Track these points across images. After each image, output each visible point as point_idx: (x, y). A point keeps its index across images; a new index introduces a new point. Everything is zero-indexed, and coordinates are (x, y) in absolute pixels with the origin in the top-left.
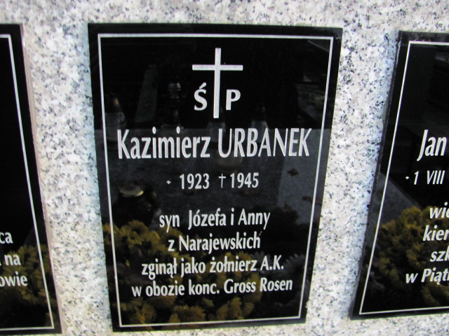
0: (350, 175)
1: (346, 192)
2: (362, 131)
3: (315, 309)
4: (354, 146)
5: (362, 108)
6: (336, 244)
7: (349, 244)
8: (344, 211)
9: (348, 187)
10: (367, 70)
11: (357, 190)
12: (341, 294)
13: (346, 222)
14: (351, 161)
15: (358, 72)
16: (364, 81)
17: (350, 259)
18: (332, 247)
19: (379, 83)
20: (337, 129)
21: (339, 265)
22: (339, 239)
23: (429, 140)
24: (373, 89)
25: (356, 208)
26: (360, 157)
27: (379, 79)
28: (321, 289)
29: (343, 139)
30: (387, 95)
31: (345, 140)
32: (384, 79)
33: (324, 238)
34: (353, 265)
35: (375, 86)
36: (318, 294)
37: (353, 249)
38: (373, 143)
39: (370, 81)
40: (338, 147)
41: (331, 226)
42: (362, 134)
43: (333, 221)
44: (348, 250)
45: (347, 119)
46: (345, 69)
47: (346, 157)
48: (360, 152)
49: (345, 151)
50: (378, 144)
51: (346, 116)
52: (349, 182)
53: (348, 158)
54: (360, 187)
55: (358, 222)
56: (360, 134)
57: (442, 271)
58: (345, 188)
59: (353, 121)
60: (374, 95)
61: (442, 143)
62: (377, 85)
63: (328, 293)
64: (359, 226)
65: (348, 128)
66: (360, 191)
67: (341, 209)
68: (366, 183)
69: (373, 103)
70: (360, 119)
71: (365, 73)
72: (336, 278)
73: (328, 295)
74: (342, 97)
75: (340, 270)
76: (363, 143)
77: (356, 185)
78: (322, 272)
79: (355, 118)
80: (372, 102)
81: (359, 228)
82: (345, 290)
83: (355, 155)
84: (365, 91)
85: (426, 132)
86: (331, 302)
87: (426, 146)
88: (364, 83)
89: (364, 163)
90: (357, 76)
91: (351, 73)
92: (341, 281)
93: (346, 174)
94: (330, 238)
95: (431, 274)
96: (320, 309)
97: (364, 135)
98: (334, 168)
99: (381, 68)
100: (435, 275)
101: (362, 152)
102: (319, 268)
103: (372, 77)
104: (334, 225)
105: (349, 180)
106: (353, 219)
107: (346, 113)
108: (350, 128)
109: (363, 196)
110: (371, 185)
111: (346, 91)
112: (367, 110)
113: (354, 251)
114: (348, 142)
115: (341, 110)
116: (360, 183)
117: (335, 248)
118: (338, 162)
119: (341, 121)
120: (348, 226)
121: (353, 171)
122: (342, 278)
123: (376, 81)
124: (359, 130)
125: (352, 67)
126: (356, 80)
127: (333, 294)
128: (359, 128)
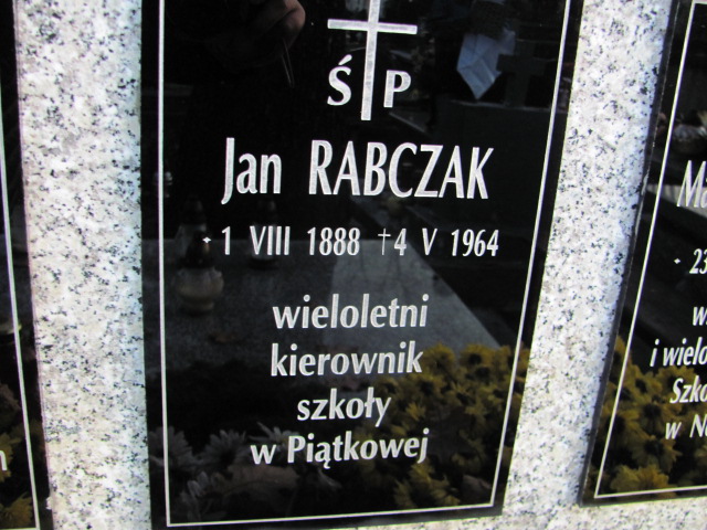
0: (88, 234)
1: (87, 270)
2: (97, 142)
3: (77, 514)
4: (87, 173)
5: (90, 92)
6: (89, 378)
7: (118, 380)
8: (92, 309)
9: (90, 260)
10: (88, 14)
11: (109, 266)
12: (126, 484)
13: (101, 334)
14: (85, 204)
15: (68, 17)
16: (86, 37)
17: (127, 412)
18: (81, 384)
19: (118, 40)
20: (43, 137)
21: (106, 424)
22: (93, 369)
23: (241, 160)
24: (107, 53)
25: (114, 303)
26: (104, 196)
27: (118, 33)
28: (80, 472)
29: (60, 157)
30: (139, 67)
31: (64, 161)
32: (127, 32)
33: (61, 366)
34: (137, 423)
35: (112, 47)
36: (76, 482)
37: (127, 390)
38: (126, 167)
39: (100, 36)
40: (52, 173)
41: (71, 341)
42: (99, 147)
43: (71, 331)
44: (118, 392)
45: (61, 116)
46: (39, 12)
47: (73, 195)
48: (100, 186)
49: (69, 183)
50: (136, 169)
51: (57, 109)
52: (90, 248)
53: (78, 198)
54: (116, 260)
55: (128, 335)
56: (93, 147)
57: (331, 441)
58: (83, 261)
59: (75, 120)
60: (112, 66)
61: (271, 166)
62: (115, 45)
63: (97, 481)
64: (130, 342)
65: (67, 135)
66: (116, 269)
67: (84, 304)
68: (127, 251)
69: (113, 84)
70: (89, 115)
71: (84, 20)
72: (105, 450)
73: (98, 486)
74: (42, 71)
75: (112, 435)
76: (104, 167)
77: (105, 256)
78: (74, 436)
79: (77, 114)
80: (109, 80)
81: (131, 346)
82: (133, 476)
83: (90, 192)
84: (91, 57)
85: (230, 143)
86: (109, 500)
87: (236, 174)
88: (86, 40)
89: (114, 209)
90: (69, 27)
91: (54, 20)
92: (120, 455)
93: (80, 231)
94: (74, 366)
95: (306, 447)
96: (89, 513)
97: (104, 151)
98: (51, 219)
99: (119, 10)
100: (316, 450)
101: (105, 186)
102: (65, 428)
103: (102, 29)
104: (76, 338)
105: (89, 244)
106: (115, 327)
107: (57, 103)
108: (72, 135)
109: (126, 279)
110: (139, 256)
111: (50, 56)
112: (101, 98)
113: (133, 393)
114: (72, 164)
115: (44, 96)
116: (113, 251)
117: (89, 387)
118: (56, 206)
119: (48, 119)
120: (107, 340)
121: (93, 225)
122: (120, 450)
123: (111, 37)
124: (89, 139)
125: (53, 7)
126: (67, 34)
127: (109, 483)
128: (90, 135)
